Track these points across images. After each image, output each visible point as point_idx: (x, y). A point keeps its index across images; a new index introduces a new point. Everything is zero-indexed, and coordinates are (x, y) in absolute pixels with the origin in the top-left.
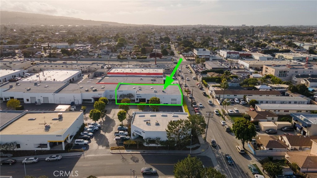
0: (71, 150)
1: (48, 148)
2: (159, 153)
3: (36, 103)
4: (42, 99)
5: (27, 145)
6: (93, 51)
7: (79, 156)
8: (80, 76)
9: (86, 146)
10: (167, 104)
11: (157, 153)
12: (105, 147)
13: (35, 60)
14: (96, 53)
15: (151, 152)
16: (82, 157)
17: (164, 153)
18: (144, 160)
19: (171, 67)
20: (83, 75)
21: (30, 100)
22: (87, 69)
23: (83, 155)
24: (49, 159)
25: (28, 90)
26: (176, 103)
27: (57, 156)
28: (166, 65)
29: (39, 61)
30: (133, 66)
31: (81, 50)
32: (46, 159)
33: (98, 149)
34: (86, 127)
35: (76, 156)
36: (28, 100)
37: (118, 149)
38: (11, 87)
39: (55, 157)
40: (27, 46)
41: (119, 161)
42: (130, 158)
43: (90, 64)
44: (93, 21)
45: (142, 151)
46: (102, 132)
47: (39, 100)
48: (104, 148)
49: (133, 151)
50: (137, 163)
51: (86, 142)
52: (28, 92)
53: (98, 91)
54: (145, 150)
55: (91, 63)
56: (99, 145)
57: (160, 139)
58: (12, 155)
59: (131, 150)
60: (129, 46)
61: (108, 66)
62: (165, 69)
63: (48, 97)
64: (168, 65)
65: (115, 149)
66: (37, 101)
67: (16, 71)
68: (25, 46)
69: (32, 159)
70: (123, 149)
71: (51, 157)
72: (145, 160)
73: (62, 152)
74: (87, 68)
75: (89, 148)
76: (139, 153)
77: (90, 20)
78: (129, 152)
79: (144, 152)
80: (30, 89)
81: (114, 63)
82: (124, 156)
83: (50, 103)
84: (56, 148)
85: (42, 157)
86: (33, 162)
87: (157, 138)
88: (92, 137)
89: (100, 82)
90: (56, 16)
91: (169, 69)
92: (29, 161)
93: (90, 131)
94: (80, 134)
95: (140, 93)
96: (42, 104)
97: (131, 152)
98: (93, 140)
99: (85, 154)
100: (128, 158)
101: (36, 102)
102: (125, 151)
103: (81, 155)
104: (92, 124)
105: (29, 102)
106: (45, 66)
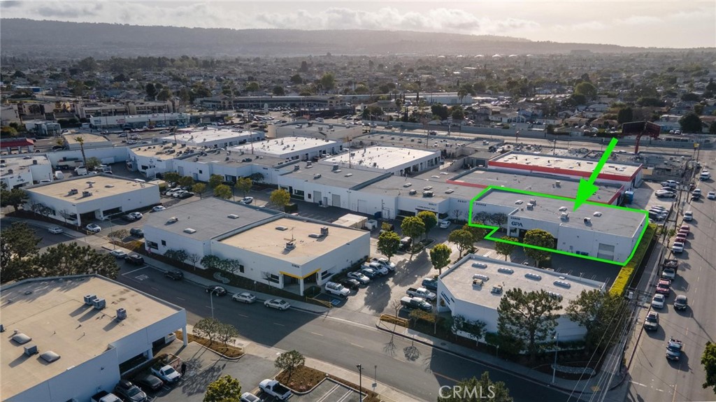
0: (313, 299)
1: (280, 285)
2: (475, 357)
3: (321, 204)
4: (330, 197)
5: (252, 269)
6: (501, 113)
7: (318, 313)
8: (433, 164)
9: (343, 299)
10: (586, 254)
11: (471, 356)
12: (375, 311)
13: (379, 125)
14: (506, 116)
15: (458, 349)
16: (321, 318)
17: (485, 361)
18: (430, 360)
19: (678, 165)
20: (441, 161)
21: (312, 196)
22: (458, 150)
23: (326, 313)
24: (270, 304)
25: (315, 178)
26: (612, 258)
27: (283, 302)
28: (668, 158)
29: (384, 128)
30: (570, 152)
31: (476, 108)
32: (265, 303)
33: (359, 311)
34: (367, 264)
35: (314, 312)
36: (310, 196)
37: (393, 323)
38: (297, 169)
39: (277, 303)
40: (381, 98)
41: (378, 346)
42: (405, 347)
43: (470, 140)
44: (555, 43)
45: (439, 342)
46: (390, 283)
47: (326, 198)
48: (373, 311)
49: (423, 337)
50: (411, 362)
51: (345, 290)
52: (315, 181)
53: (433, 198)
54: (445, 342)
55: (473, 138)
56: (366, 304)
57: (484, 325)
58: (229, 281)
59: (419, 333)
60: (600, 103)
61: (509, 147)
62: (656, 169)
63: (339, 196)
64: (671, 159)
65: (388, 321)
66: (322, 200)
67: (330, 142)
68: (379, 96)
69: (247, 296)
70: (404, 326)
71: (272, 302)
72: (432, 363)
73: (296, 297)
74: (457, 148)
75: (346, 304)
76: (432, 343)
77: (548, 42)
78: (412, 336)
79: (442, 344)
80: (319, 177)
81: (524, 143)
82: (396, 339)
83: (341, 207)
84: (292, 290)
85: (261, 296)
86: (246, 301)
87: (478, 321)
88: (363, 284)
89: (456, 181)
90: (475, 36)
91: (669, 170)
92: (241, 298)
93: (367, 274)
94: (346, 275)
95: (525, 215)
96: (330, 207)
97: (416, 337)
98: (362, 293)
99: (330, 314)
100: (401, 345)
101: (321, 202)
102: (405, 331)
103: (321, 313)
104: (379, 262)
105: (311, 200)
106: (382, 137)
